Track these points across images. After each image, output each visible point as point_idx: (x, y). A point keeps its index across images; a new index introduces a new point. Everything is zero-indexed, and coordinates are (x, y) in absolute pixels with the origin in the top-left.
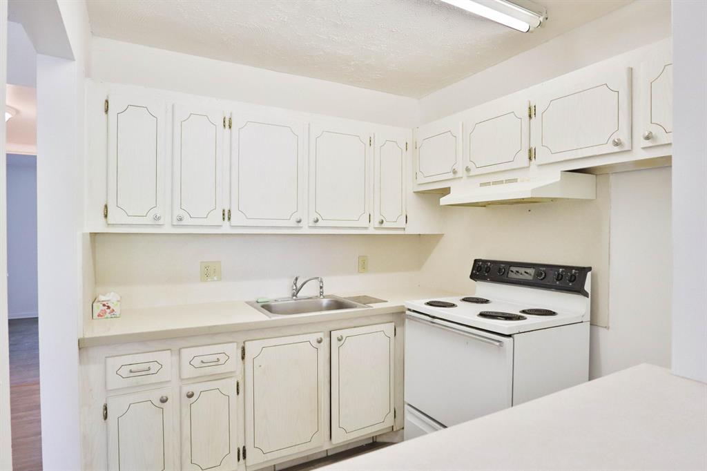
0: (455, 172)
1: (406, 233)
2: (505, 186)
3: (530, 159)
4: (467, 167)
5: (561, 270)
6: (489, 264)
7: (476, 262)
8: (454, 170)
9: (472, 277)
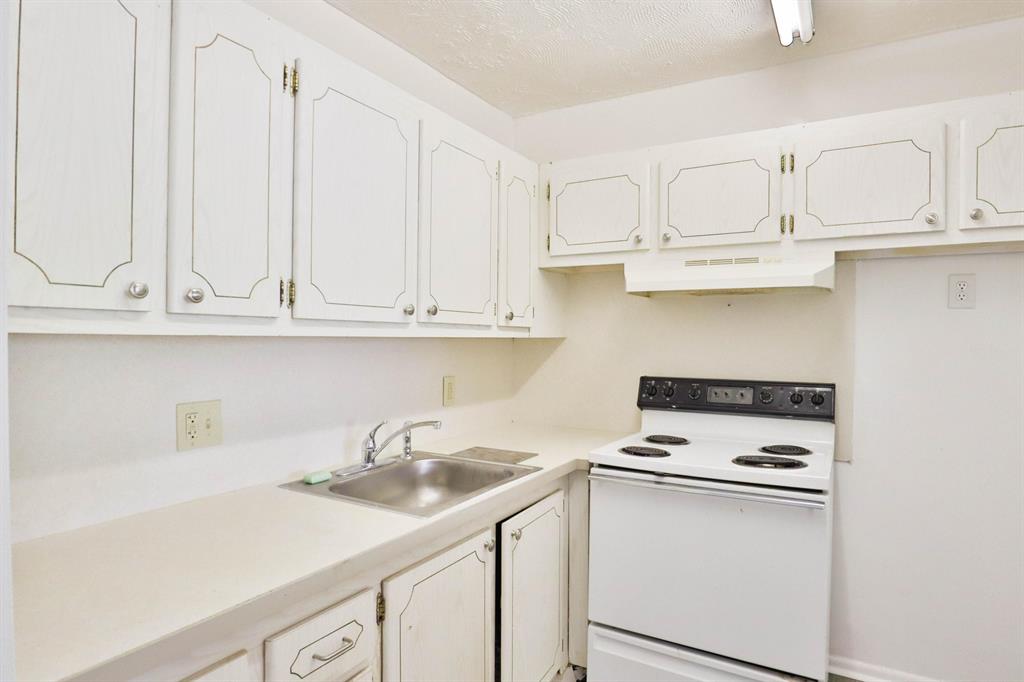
0: (638, 240)
1: (532, 336)
3: (783, 231)
4: (665, 235)
5: (797, 389)
6: (670, 383)
7: (644, 380)
8: (638, 237)
9: (642, 404)
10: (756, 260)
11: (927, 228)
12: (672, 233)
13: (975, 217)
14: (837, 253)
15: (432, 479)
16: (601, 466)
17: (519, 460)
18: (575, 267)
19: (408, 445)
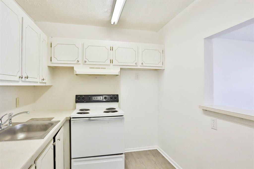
1: (46, 85)
2: (95, 69)
3: (111, 63)
4: (85, 61)
5: (111, 96)
6: (83, 96)
7: (77, 96)
8: (78, 60)
9: (77, 102)
10: (105, 68)
11: (135, 65)
12: (86, 60)
13: (142, 64)
14: (120, 68)
15: (22, 130)
16: (73, 118)
17: (51, 120)
18: (57, 66)
19: (11, 121)
